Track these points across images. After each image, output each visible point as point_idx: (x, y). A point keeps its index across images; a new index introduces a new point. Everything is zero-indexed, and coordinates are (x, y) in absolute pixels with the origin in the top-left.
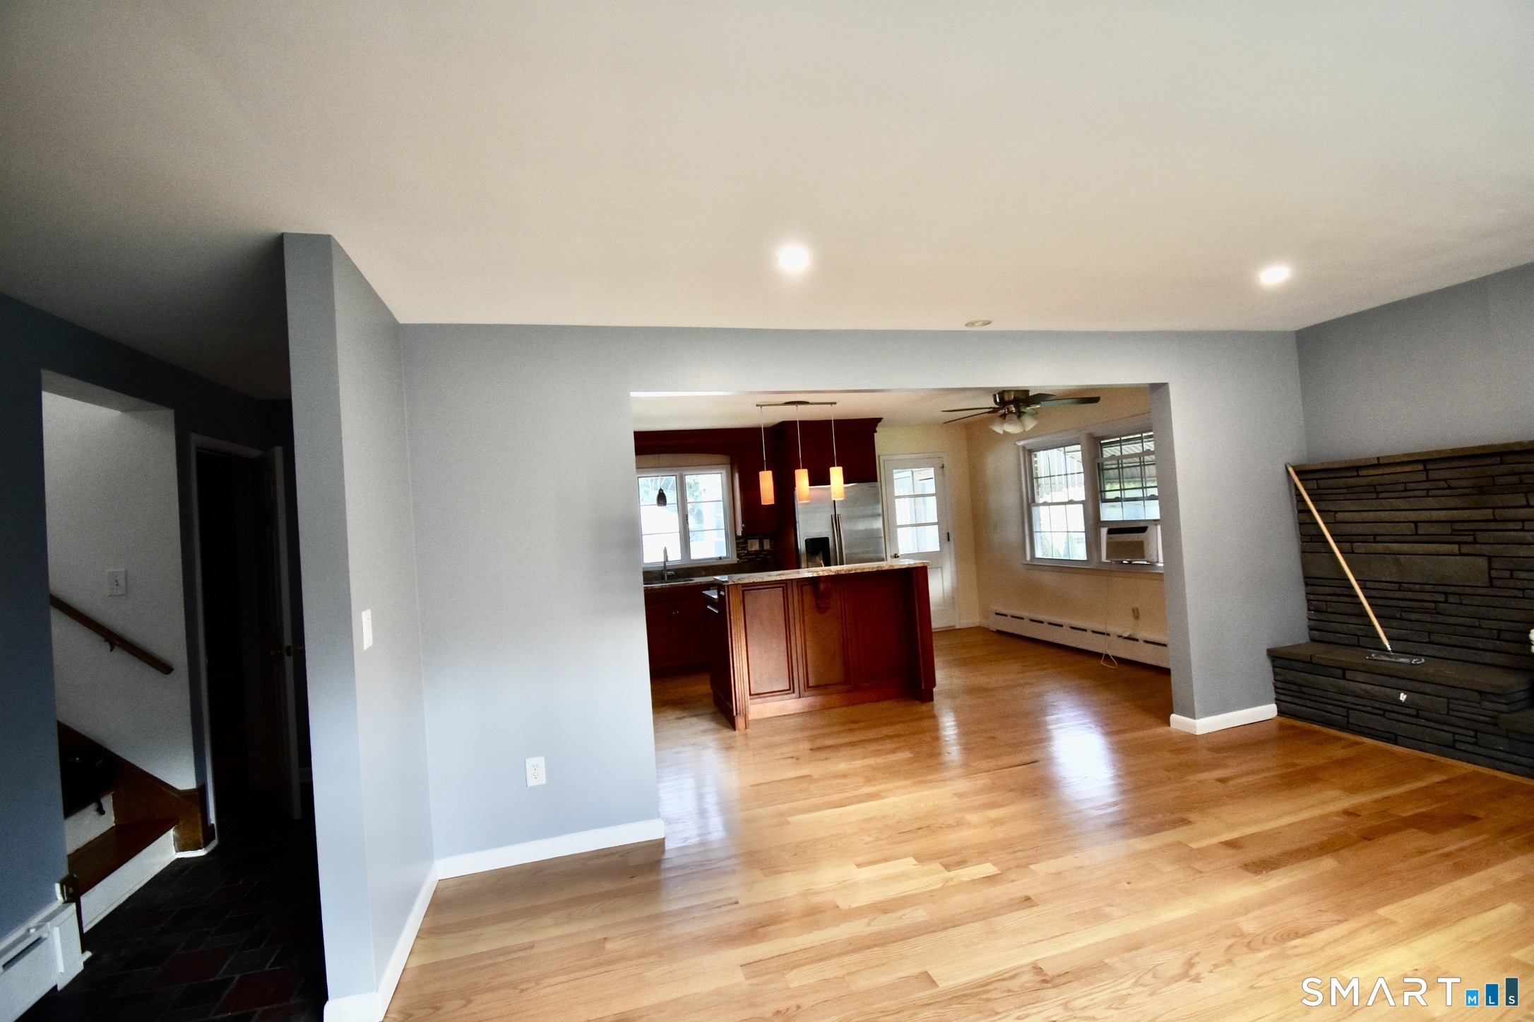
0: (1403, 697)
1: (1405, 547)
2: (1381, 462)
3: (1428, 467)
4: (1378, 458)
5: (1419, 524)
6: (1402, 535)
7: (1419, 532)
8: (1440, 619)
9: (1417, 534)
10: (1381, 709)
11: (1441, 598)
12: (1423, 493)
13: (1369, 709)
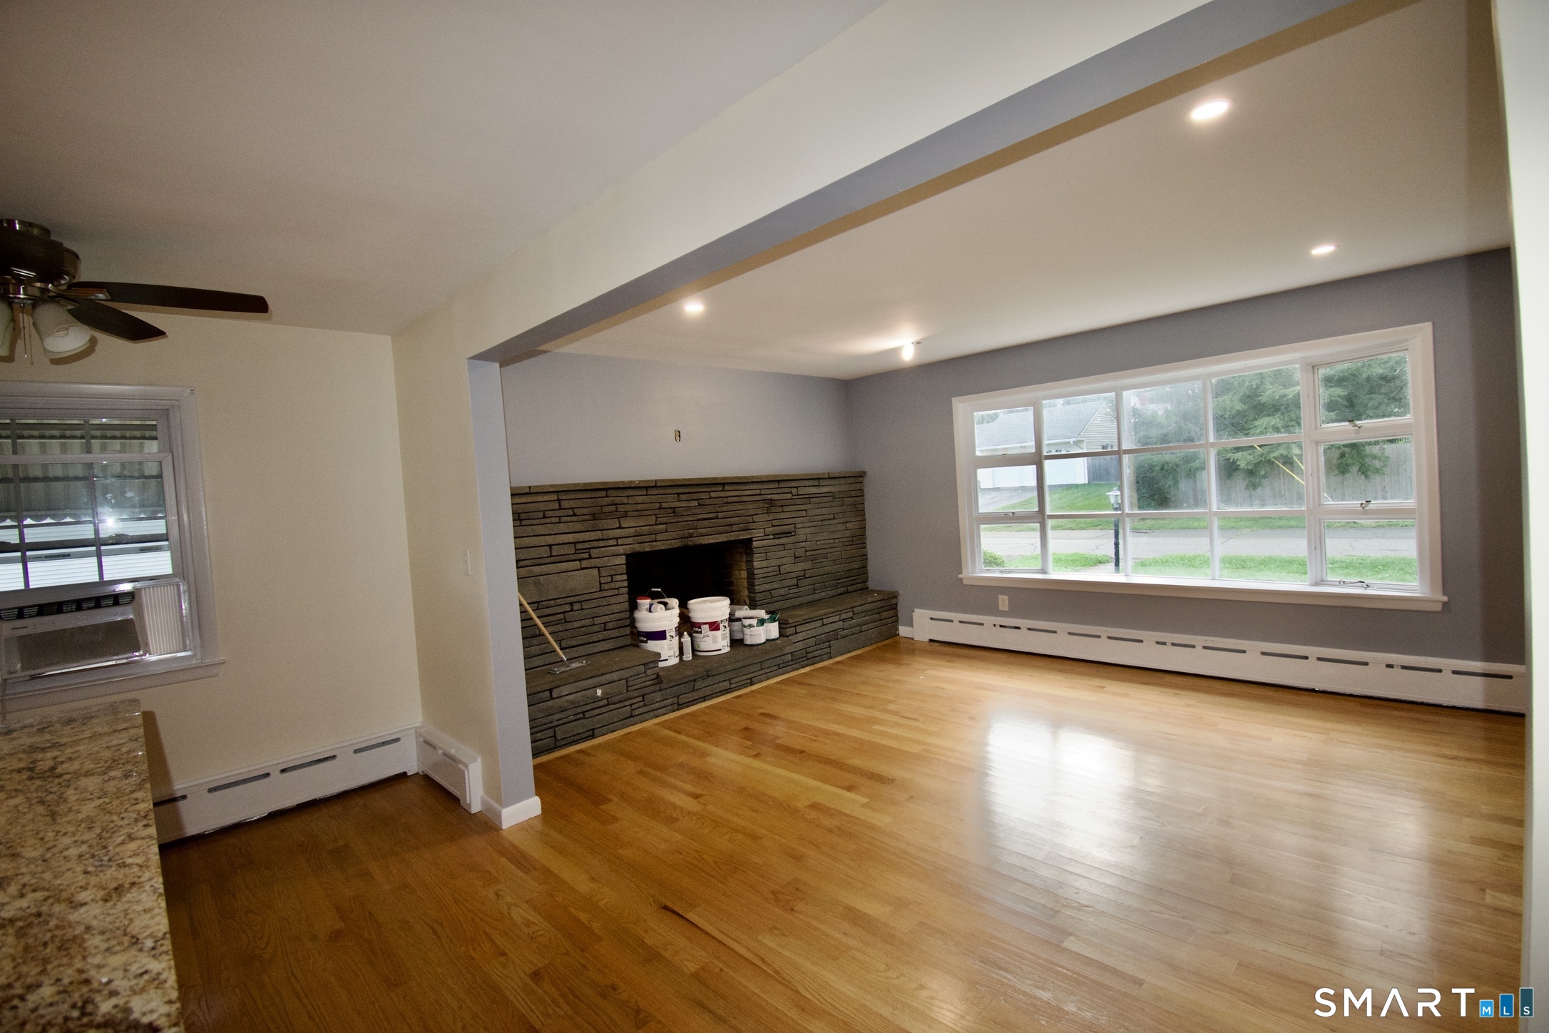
0: (599, 692)
1: (544, 569)
2: (532, 491)
3: (560, 498)
4: (530, 487)
5: (553, 547)
6: (540, 558)
7: (554, 554)
8: (569, 626)
9: (551, 556)
10: (579, 713)
11: (568, 608)
12: (557, 520)
13: (572, 718)
